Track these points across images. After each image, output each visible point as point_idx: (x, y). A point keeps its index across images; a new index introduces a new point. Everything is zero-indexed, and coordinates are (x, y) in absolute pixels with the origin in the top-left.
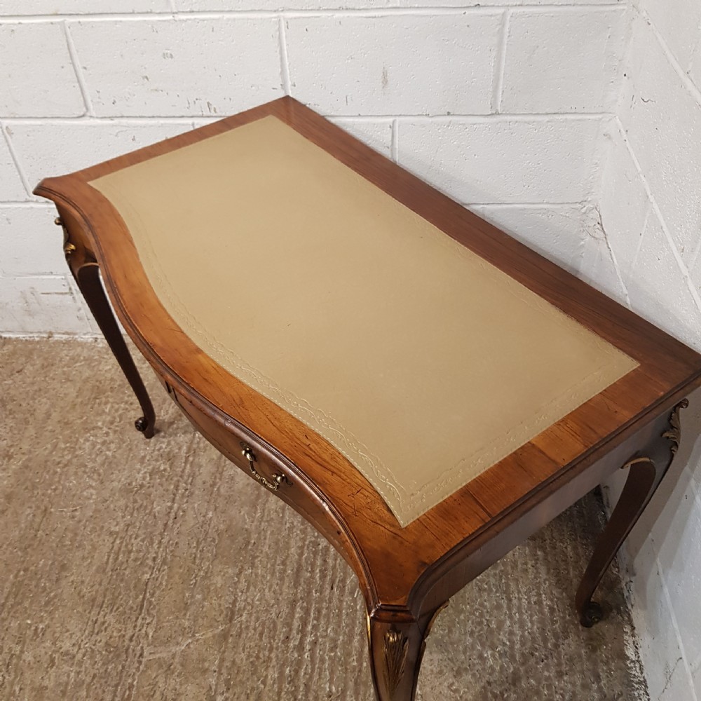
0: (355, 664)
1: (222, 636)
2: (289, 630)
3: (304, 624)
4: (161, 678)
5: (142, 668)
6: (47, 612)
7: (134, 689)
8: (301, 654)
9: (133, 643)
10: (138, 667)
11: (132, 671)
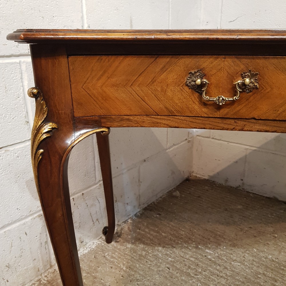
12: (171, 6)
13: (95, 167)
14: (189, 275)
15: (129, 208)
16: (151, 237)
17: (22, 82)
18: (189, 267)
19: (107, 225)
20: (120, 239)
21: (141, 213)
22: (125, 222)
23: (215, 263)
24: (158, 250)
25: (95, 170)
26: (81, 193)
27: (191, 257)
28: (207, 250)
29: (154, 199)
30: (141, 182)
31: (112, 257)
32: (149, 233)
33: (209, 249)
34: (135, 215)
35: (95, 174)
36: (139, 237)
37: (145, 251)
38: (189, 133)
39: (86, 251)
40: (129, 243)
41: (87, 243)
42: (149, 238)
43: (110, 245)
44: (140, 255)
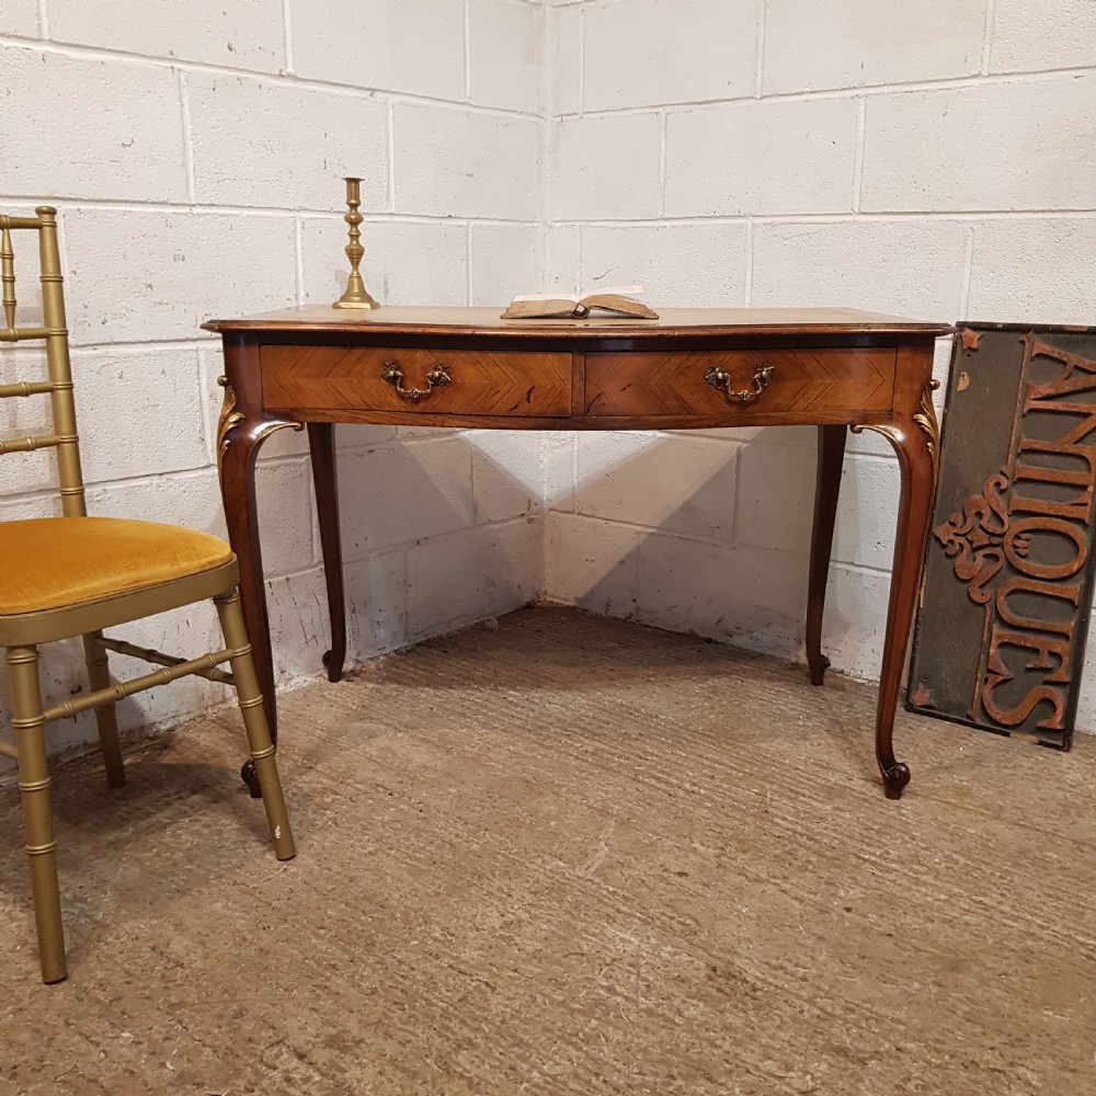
1: (624, 824)
2: (665, 791)
3: (667, 783)
4: (627, 872)
5: (597, 880)
6: (420, 925)
7: (619, 891)
8: (699, 794)
9: (557, 877)
10: (593, 883)
11: (594, 887)
12: (470, 252)
13: (311, 533)
14: (464, 715)
15: (382, 633)
16: (416, 677)
17: (199, 378)
18: (468, 708)
19: (330, 649)
20: (356, 678)
21: (409, 648)
22: (372, 659)
24: (422, 692)
25: (312, 539)
26: (285, 577)
27: (479, 698)
28: (512, 692)
29: (442, 632)
30: (410, 585)
31: (336, 696)
32: (415, 673)
33: (518, 691)
34: (396, 651)
35: (312, 546)
36: (394, 676)
37: (398, 691)
38: (529, 501)
39: (291, 690)
40: (371, 682)
41: (293, 678)
42: (412, 678)
43: (335, 684)
44: (387, 696)
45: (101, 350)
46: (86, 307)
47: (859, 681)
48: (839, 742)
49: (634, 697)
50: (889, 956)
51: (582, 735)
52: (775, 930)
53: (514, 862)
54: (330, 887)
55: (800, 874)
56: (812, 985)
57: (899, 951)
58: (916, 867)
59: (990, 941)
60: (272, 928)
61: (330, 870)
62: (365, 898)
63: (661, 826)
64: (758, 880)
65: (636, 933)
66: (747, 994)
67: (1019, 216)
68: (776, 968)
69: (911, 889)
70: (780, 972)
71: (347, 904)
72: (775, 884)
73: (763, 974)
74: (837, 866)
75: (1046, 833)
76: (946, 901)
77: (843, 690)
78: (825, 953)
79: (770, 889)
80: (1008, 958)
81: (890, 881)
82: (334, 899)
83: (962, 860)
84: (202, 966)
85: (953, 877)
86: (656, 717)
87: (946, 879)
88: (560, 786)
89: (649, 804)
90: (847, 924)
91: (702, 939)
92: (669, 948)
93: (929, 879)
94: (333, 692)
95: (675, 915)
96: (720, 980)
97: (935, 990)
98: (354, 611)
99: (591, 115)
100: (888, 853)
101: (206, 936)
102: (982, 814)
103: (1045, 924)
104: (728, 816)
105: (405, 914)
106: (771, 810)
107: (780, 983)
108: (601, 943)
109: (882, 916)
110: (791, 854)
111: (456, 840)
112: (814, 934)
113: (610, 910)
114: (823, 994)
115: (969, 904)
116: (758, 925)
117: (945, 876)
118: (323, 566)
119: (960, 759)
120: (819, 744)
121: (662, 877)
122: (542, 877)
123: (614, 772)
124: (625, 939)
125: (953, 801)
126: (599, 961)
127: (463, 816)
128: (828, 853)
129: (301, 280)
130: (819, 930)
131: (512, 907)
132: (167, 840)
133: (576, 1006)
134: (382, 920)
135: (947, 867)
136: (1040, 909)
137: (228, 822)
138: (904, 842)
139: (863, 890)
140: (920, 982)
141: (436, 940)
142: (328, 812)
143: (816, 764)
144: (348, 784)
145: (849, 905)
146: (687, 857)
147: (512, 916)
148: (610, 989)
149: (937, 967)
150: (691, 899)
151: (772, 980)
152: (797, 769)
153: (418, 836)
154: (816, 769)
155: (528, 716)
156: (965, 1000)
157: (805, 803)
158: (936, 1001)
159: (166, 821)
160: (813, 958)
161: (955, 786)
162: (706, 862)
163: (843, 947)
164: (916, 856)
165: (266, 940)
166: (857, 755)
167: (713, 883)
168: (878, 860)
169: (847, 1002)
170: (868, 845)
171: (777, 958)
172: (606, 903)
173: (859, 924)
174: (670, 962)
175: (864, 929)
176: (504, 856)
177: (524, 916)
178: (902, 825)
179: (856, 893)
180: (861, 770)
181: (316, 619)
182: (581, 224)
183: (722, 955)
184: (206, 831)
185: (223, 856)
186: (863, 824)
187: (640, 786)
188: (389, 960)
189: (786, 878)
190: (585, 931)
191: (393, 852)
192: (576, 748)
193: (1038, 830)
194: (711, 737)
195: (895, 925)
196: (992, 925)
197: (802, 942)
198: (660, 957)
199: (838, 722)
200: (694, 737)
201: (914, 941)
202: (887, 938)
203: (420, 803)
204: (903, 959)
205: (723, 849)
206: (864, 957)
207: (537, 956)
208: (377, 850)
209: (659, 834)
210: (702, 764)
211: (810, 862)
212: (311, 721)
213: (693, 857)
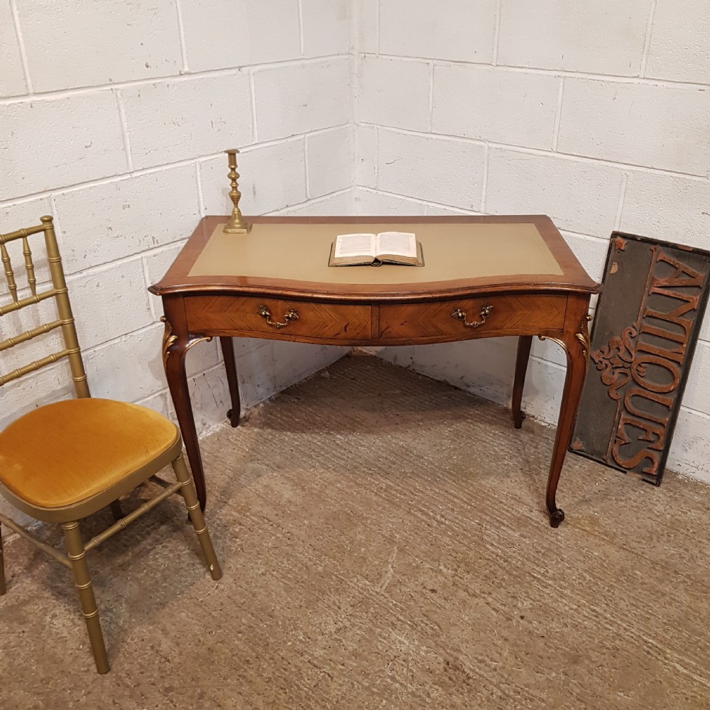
0: (469, 507)
1: (401, 550)
2: (425, 522)
3: (427, 514)
4: (404, 589)
5: (387, 595)
6: (292, 630)
7: (399, 604)
8: (445, 524)
9: (365, 593)
10: (385, 597)
11: (385, 601)
12: (307, 154)
13: (216, 345)
14: (310, 456)
15: (261, 390)
16: (282, 422)
17: (144, 274)
18: (313, 450)
19: (231, 408)
20: (247, 423)
21: (277, 396)
22: (255, 406)
23: (341, 447)
24: (286, 435)
25: (217, 349)
26: (202, 374)
27: (319, 441)
28: (338, 436)
29: (296, 381)
30: (276, 361)
31: (236, 440)
32: (281, 419)
33: (342, 434)
34: (269, 399)
35: (217, 354)
36: (269, 421)
37: (271, 435)
39: (209, 434)
40: (256, 427)
41: (210, 426)
42: (280, 423)
43: (235, 429)
44: (266, 439)
45: (85, 273)
46: (73, 251)
47: (543, 424)
48: (528, 479)
49: (410, 440)
50: (541, 653)
51: (379, 474)
52: (482, 634)
53: (341, 581)
54: (242, 601)
55: (497, 589)
56: (499, 674)
57: (547, 649)
58: (562, 583)
59: (596, 641)
60: (214, 633)
61: (241, 587)
62: (261, 609)
63: (423, 552)
64: (475, 595)
65: (407, 638)
66: (464, 682)
67: (656, 172)
68: (481, 661)
69: (558, 601)
70: (482, 665)
71: (252, 614)
72: (484, 598)
73: (473, 666)
74: (519, 583)
75: (637, 554)
76: (576, 610)
77: (533, 432)
78: (507, 651)
79: (481, 602)
80: (604, 654)
81: (547, 594)
82: (245, 610)
83: (588, 577)
84: (179, 661)
85: (581, 590)
86: (422, 457)
87: (578, 592)
88: (367, 519)
89: (417, 534)
90: (520, 629)
91: (443, 640)
92: (424, 648)
93: (568, 592)
94: (234, 436)
95: (428, 622)
96: (451, 671)
97: (563, 678)
98: (243, 382)
99: (384, 57)
100: (547, 572)
101: (179, 638)
102: (603, 539)
103: (628, 627)
104: (460, 543)
105: (284, 622)
106: (485, 537)
107: (482, 673)
108: (389, 644)
109: (540, 622)
110: (494, 574)
111: (310, 563)
112: (502, 637)
113: (393, 619)
114: (504, 681)
115: (588, 613)
116: (473, 630)
117: (577, 590)
118: (224, 363)
119: (596, 494)
120: (516, 481)
121: (422, 593)
122: (357, 594)
123: (397, 506)
124: (402, 642)
125: (588, 529)
126: (387, 658)
127: (313, 543)
128: (514, 573)
129: (202, 200)
130: (505, 633)
131: (341, 617)
132: (151, 563)
133: (375, 690)
134: (271, 626)
135: (579, 583)
136: (627, 616)
137: (182, 548)
138: (557, 563)
139: (531, 602)
140: (555, 672)
141: (301, 641)
142: (238, 540)
143: (512, 498)
144: (247, 516)
145: (523, 614)
146: (436, 577)
147: (341, 624)
148: (393, 678)
149: (566, 661)
150: (438, 610)
151: (478, 670)
152: (501, 502)
153: (288, 560)
154: (513, 502)
155: (348, 457)
156: (578, 684)
157: (504, 531)
158: (564, 685)
159: (149, 547)
160: (500, 654)
161: (590, 517)
162: (447, 581)
163: (517, 646)
164: (563, 574)
165: (211, 641)
166: (536, 490)
167: (450, 598)
168: (542, 578)
169: (516, 686)
170: (538, 565)
171: (482, 655)
172: (391, 613)
173: (527, 628)
174: (425, 658)
175: (529, 632)
176: (336, 576)
177: (347, 624)
178: (557, 549)
179: (527, 604)
180: (538, 503)
181: (222, 391)
182: (378, 127)
183: (452, 652)
184: (171, 555)
185: (183, 576)
186: (536, 548)
187: (412, 518)
188: (277, 657)
189: (490, 593)
190: (380, 635)
191: (275, 573)
192: (376, 485)
193: (633, 552)
194: (453, 475)
195: (547, 629)
196: (599, 628)
197: (496, 642)
198: (419, 654)
199: (528, 462)
200: (444, 475)
201: (555, 641)
202: (541, 639)
203: (288, 533)
204: (549, 655)
205: (456, 570)
206: (528, 654)
207: (355, 654)
208: (267, 571)
209: (421, 559)
210: (448, 498)
211: (503, 579)
212: (223, 462)
213: (439, 577)
